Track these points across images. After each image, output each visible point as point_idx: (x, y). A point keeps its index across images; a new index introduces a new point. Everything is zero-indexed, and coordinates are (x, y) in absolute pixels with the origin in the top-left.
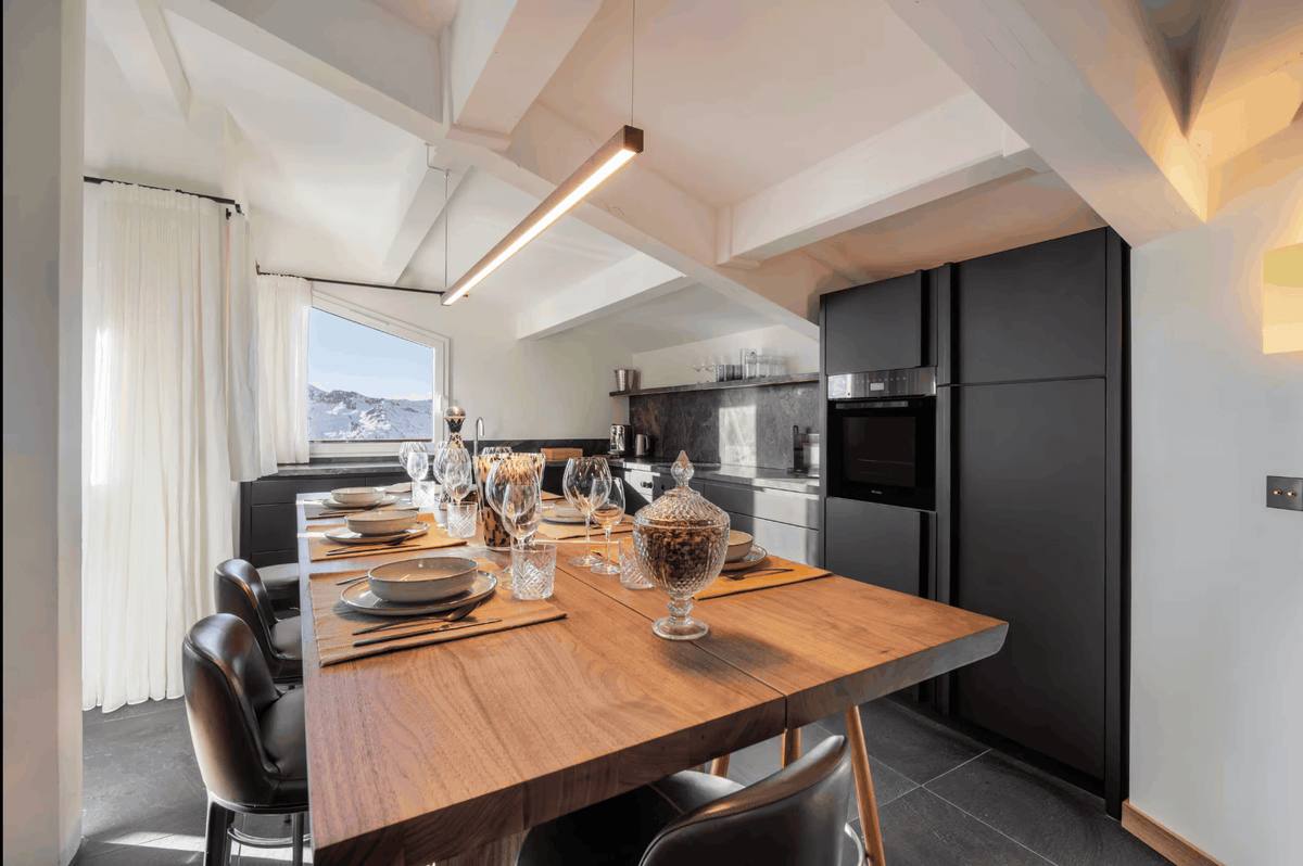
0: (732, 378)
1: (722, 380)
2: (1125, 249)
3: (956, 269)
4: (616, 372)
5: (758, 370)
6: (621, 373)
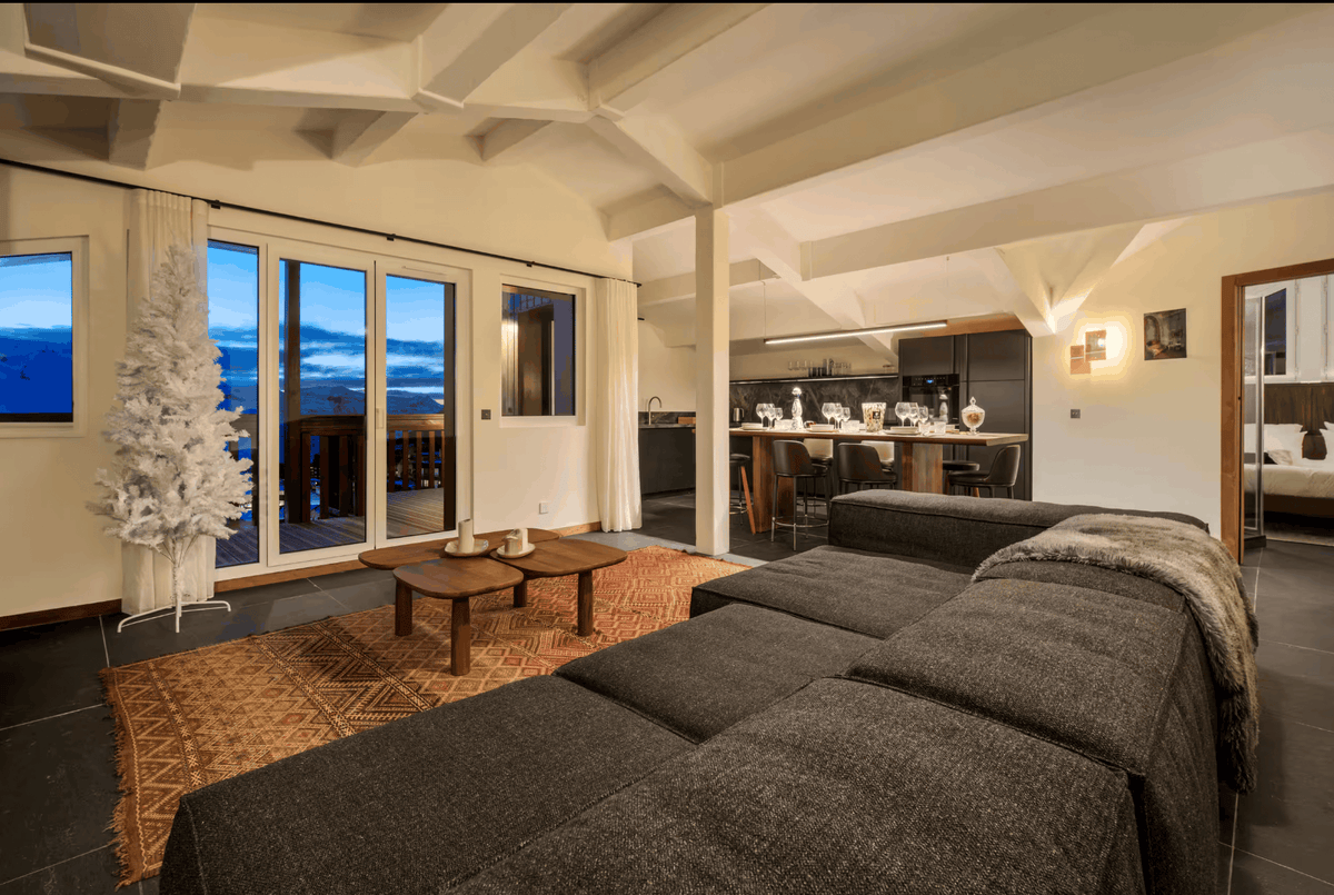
0: (822, 374)
1: (814, 376)
2: (1031, 338)
3: (968, 335)
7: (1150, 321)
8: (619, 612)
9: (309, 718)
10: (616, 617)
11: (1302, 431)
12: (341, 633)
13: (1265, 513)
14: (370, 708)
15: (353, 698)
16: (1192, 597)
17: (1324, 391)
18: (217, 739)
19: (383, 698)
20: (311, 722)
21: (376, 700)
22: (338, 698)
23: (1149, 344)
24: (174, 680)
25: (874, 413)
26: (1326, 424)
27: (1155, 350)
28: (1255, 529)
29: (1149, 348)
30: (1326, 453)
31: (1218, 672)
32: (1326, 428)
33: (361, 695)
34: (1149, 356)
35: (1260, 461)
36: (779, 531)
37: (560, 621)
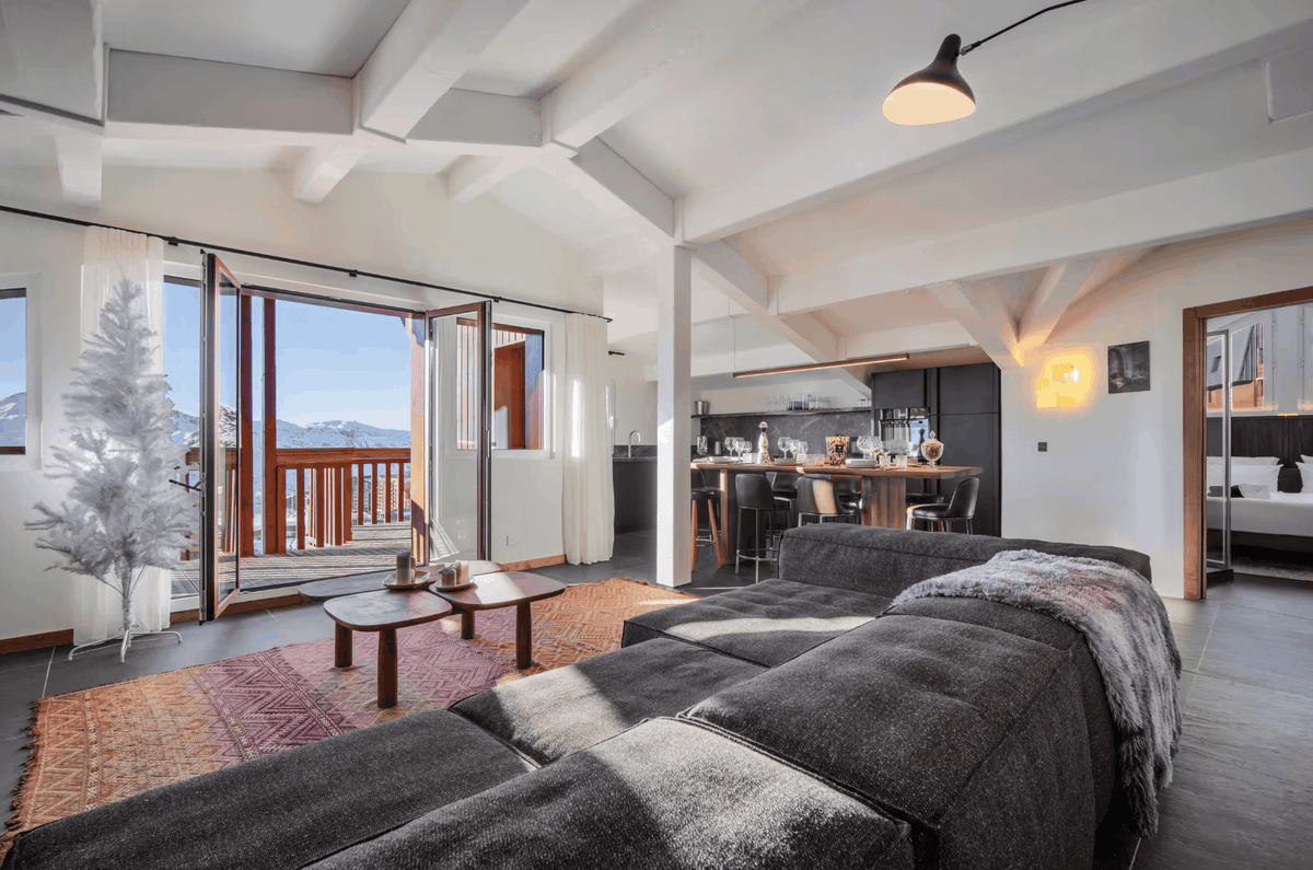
0: (799, 408)
1: (790, 409)
2: (1000, 371)
3: (938, 369)
4: (696, 403)
5: (817, 405)
6: (700, 403)
7: (1114, 354)
8: (563, 645)
9: (222, 750)
10: (559, 650)
11: (1279, 463)
12: (282, 665)
13: (1232, 545)
14: (287, 740)
15: (274, 730)
16: (1091, 635)
17: (1300, 424)
18: (123, 771)
19: (303, 730)
20: (223, 755)
21: (293, 734)
22: (257, 729)
23: (1112, 377)
24: (105, 710)
25: (837, 446)
26: (1303, 456)
27: (1119, 383)
28: (1223, 562)
29: (1113, 381)
30: (1301, 486)
31: (1116, 713)
32: (1302, 461)
33: (282, 727)
34: (1113, 389)
35: (1227, 495)
36: (743, 563)
37: (503, 653)
